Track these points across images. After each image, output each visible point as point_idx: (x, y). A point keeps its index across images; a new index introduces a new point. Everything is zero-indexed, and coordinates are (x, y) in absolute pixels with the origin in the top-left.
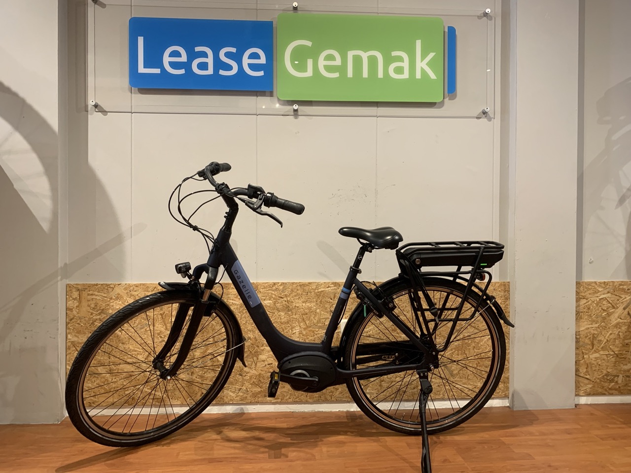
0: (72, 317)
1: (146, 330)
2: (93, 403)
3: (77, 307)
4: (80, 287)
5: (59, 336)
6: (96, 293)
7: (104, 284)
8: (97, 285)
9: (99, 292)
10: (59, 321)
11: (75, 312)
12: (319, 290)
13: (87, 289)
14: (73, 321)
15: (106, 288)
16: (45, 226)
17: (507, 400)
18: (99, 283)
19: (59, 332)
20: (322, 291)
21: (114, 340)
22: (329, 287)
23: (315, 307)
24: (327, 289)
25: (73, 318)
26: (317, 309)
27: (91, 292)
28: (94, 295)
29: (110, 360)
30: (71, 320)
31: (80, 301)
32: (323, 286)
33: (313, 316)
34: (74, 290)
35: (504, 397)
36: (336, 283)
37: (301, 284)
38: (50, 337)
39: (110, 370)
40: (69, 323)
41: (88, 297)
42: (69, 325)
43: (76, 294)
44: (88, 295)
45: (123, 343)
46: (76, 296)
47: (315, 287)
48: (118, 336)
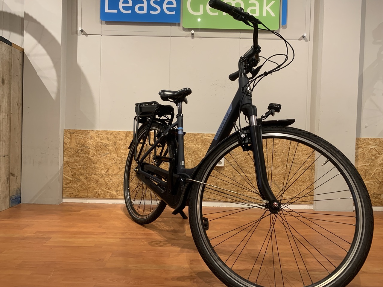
0: (67, 147)
1: (106, 156)
2: (77, 196)
3: (70, 142)
4: (71, 131)
5: (60, 157)
6: (80, 135)
7: (84, 130)
8: (80, 130)
9: (81, 134)
10: (60, 149)
11: (68, 145)
12: (204, 138)
13: (74, 132)
14: (67, 150)
15: (85, 132)
16: (53, 96)
17: (312, 206)
18: (81, 129)
19: (60, 155)
20: (205, 139)
21: (89, 161)
22: (209, 136)
23: (201, 148)
24: (208, 138)
25: (67, 148)
26: (202, 149)
27: (77, 134)
28: (79, 136)
29: (87, 172)
30: (66, 149)
31: (71, 139)
32: (205, 136)
33: (200, 152)
34: (68, 133)
35: (310, 204)
36: (213, 134)
37: (193, 134)
38: (55, 157)
39: (86, 178)
40: (65, 151)
41: (76, 137)
42: (65, 152)
43: (69, 135)
44: (76, 136)
45: (94, 163)
46: (69, 136)
47: (201, 136)
48: (91, 159)
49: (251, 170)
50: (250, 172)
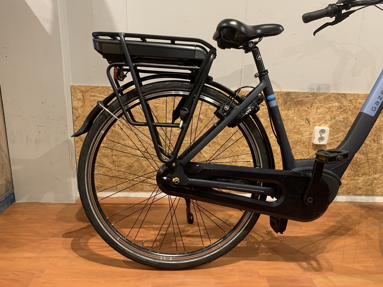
0: (78, 115)
1: (143, 129)
2: (100, 187)
3: (82, 106)
4: (83, 89)
5: (68, 132)
6: (98, 95)
7: (105, 87)
8: (98, 87)
9: (100, 94)
10: (68, 119)
11: (80, 112)
12: (298, 100)
13: (89, 90)
14: (79, 119)
15: (107, 90)
16: (47, 27)
18: (100, 86)
19: (69, 128)
20: (301, 101)
21: (116, 137)
22: (307, 97)
23: (292, 115)
24: (305, 99)
25: (79, 117)
26: (294, 117)
27: (93, 94)
28: (96, 96)
29: (113, 153)
30: (77, 118)
31: (84, 102)
32: (302, 96)
33: (290, 122)
34: (78, 91)
36: (314, 93)
37: (282, 93)
38: (61, 132)
39: (113, 162)
40: (75, 121)
41: (91, 98)
42: (76, 122)
43: (79, 96)
44: (91, 96)
45: (123, 140)
46: (81, 97)
47: (294, 97)
48: (119, 134)
49: (365, 149)
50: (364, 152)
